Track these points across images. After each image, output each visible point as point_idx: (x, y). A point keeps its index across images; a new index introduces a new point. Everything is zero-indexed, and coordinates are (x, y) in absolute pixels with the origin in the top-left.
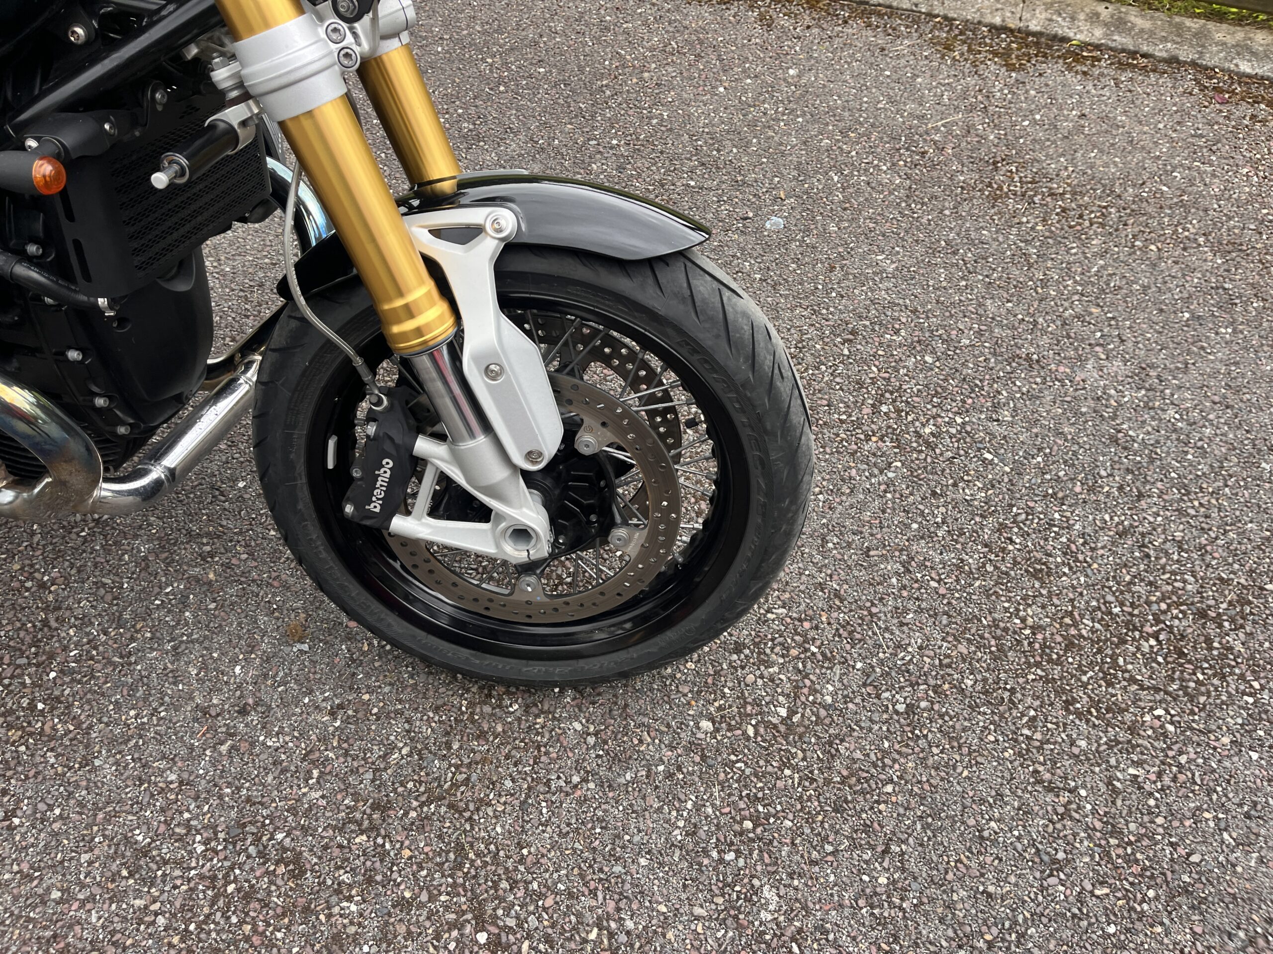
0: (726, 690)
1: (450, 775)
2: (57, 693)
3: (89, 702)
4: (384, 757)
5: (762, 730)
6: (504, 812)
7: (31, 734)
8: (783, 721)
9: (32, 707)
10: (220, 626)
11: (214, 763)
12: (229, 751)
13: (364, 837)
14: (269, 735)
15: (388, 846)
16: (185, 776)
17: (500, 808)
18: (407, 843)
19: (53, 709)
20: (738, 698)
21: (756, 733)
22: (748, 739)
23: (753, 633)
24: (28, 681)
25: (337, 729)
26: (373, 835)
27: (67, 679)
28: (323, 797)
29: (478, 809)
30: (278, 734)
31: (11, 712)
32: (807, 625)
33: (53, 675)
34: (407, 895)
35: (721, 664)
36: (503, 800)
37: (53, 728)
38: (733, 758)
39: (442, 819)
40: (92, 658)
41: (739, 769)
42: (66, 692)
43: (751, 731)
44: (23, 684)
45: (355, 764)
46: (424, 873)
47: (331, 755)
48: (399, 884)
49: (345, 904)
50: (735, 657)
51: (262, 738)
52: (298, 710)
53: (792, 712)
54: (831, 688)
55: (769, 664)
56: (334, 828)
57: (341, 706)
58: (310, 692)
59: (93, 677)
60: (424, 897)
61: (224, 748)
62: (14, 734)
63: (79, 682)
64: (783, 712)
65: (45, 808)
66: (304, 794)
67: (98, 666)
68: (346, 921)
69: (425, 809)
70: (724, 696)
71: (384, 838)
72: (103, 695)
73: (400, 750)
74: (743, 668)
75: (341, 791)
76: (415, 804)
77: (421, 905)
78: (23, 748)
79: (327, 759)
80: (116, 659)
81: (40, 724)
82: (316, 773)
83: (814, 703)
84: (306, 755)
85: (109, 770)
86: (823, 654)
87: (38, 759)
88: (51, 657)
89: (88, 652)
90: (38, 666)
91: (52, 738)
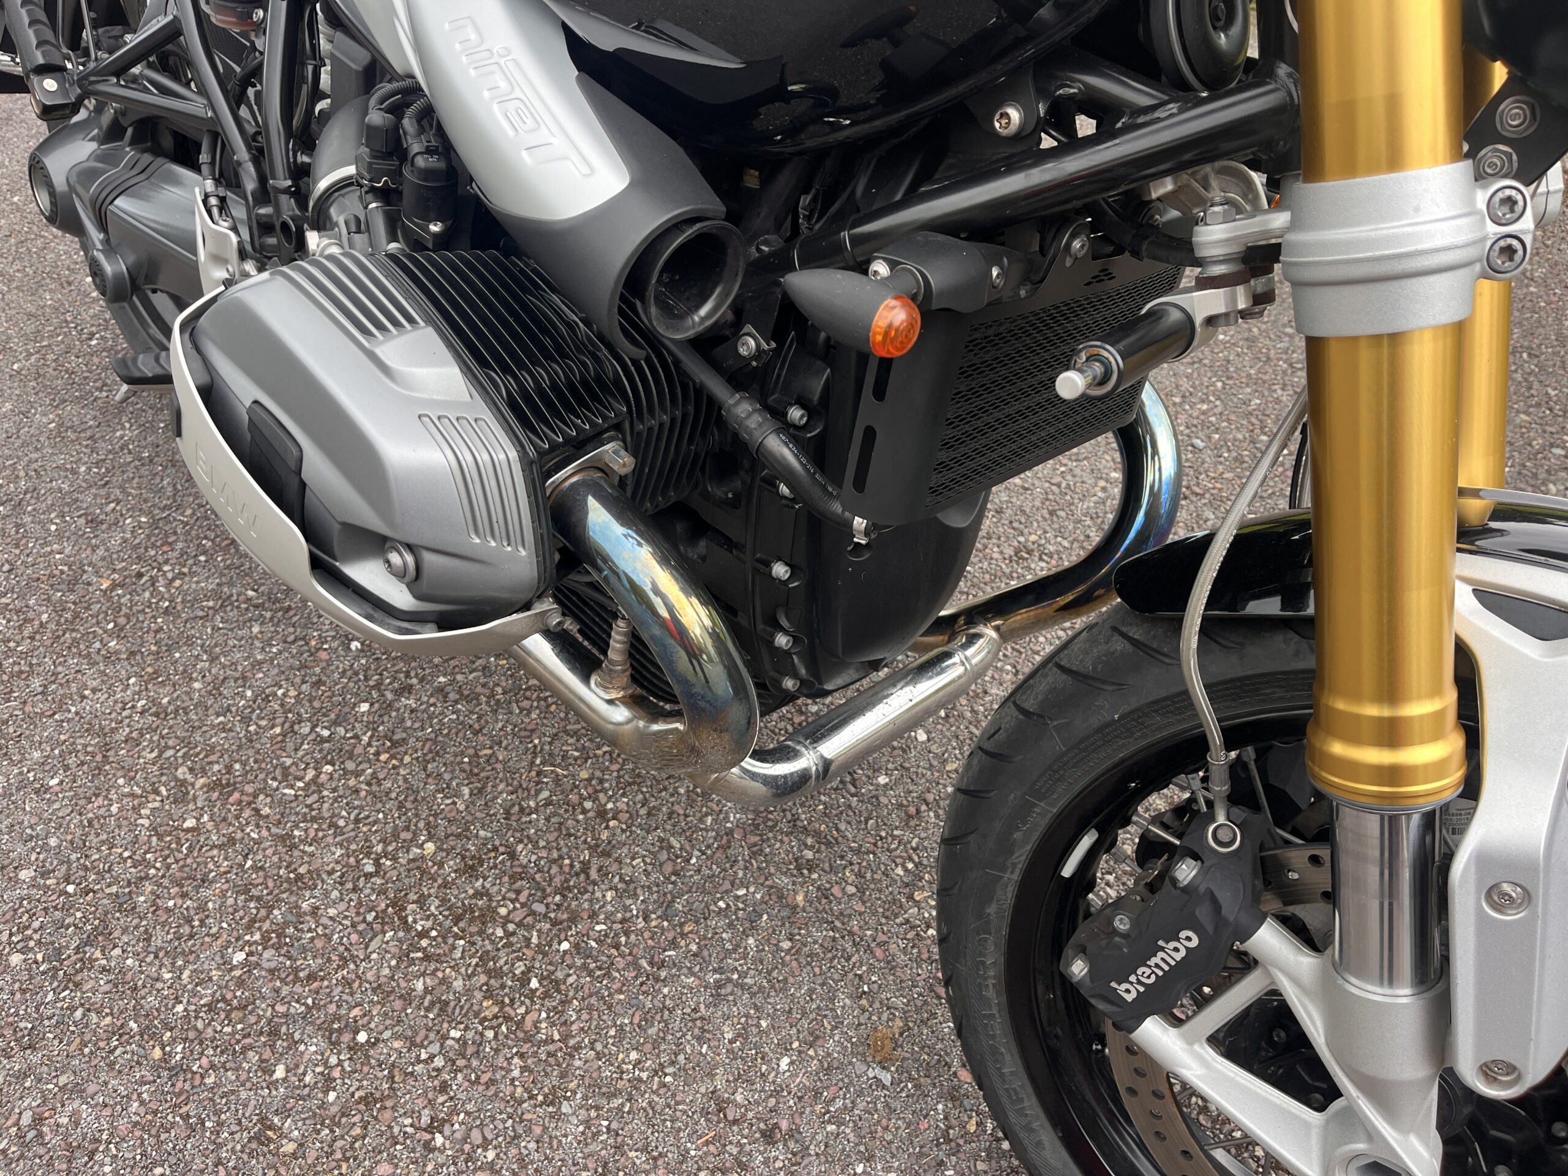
2: (560, 975)
3: (590, 1008)
7: (508, 1019)
9: (524, 980)
10: (786, 980)
19: (546, 995)
24: (535, 940)
27: (579, 962)
31: (497, 973)
33: (565, 946)
37: (536, 1024)
40: (617, 946)
42: (571, 980)
44: (528, 940)
59: (608, 975)
62: (490, 1009)
63: (590, 973)
67: (620, 963)
72: (610, 1008)
78: (490, 1034)
80: (644, 963)
81: (522, 1010)
87: (501, 1061)
88: (574, 919)
89: (616, 935)
90: (555, 923)
91: (528, 1039)
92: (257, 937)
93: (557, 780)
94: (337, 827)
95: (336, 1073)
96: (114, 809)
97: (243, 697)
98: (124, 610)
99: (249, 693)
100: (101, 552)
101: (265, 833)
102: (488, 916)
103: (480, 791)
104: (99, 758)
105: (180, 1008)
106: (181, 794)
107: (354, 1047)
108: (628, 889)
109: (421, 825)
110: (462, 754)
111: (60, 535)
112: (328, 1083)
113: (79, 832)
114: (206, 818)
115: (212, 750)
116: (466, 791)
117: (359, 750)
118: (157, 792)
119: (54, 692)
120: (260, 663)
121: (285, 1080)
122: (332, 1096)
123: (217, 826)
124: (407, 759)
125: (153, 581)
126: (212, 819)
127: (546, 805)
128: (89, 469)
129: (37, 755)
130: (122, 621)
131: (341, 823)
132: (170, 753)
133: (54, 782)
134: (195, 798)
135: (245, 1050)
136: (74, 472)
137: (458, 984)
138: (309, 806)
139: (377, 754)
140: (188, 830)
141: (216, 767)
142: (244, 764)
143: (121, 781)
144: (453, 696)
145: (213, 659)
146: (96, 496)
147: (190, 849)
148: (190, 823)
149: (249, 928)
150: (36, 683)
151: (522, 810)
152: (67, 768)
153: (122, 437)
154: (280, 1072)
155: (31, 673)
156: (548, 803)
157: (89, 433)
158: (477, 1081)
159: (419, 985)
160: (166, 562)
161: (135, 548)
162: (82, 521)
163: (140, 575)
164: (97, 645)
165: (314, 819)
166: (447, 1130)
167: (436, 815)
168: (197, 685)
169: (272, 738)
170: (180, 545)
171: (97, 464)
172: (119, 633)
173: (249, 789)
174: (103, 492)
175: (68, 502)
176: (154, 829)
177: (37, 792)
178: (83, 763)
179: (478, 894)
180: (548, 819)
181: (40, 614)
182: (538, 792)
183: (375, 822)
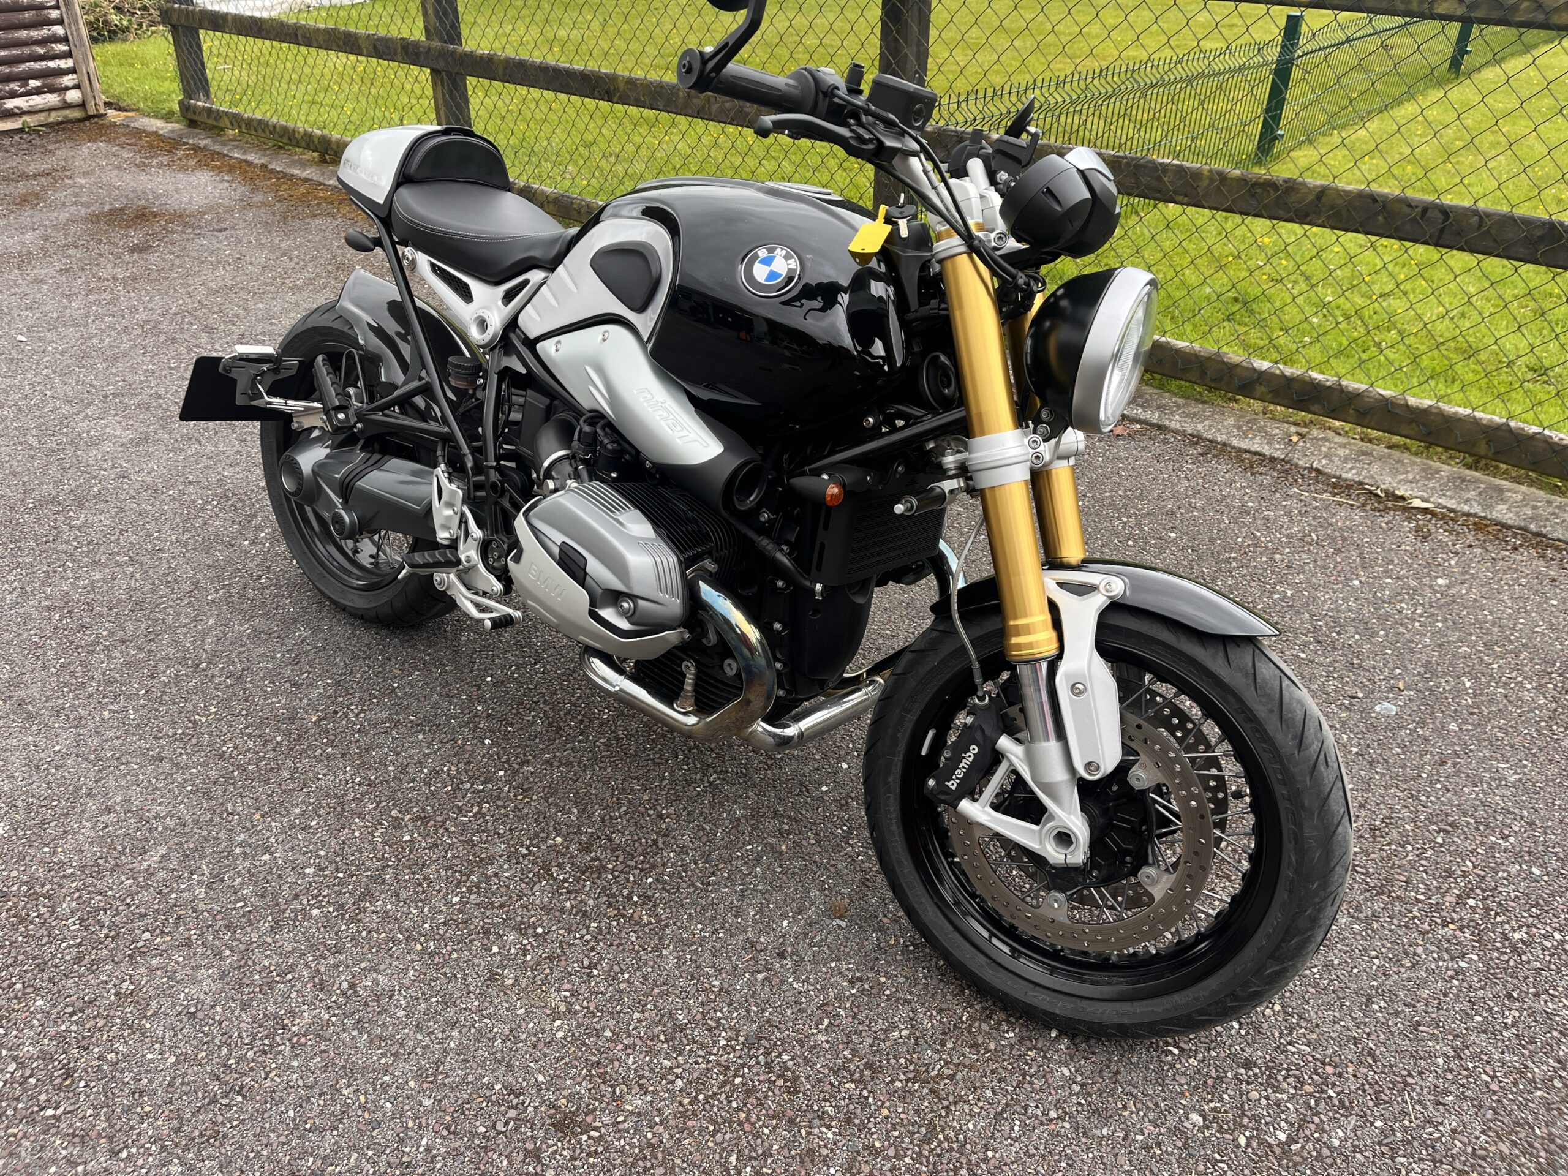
0: (1225, 1096)
1: (938, 1067)
2: (650, 893)
3: (670, 907)
4: (886, 1031)
5: (1255, 1144)
6: (979, 1114)
7: (623, 916)
8: (1280, 1144)
9: (629, 897)
11: (750, 984)
12: (763, 981)
13: (853, 1086)
14: (796, 980)
15: (870, 1100)
16: (726, 985)
17: (976, 1110)
18: (887, 1104)
19: (643, 903)
20: (1236, 1107)
21: (1248, 1145)
22: (1238, 1146)
23: (1268, 1057)
24: (632, 878)
25: (852, 995)
26: (861, 1087)
27: (660, 887)
28: (827, 1042)
29: (956, 1103)
30: (804, 982)
31: (613, 896)
32: (1329, 1069)
33: (650, 880)
34: (878, 1144)
35: (1225, 1072)
36: (981, 1104)
37: (640, 917)
38: (1217, 1156)
39: (923, 1098)
40: (681, 878)
41: (1222, 1169)
42: (657, 895)
43: (1242, 1141)
44: (628, 880)
45: (860, 1028)
46: (896, 1133)
47: (842, 1013)
48: (872, 1134)
49: (824, 1129)
50: (1242, 1071)
51: (790, 980)
52: (825, 969)
53: (1291, 1140)
54: (1341, 1134)
55: (1277, 1090)
56: (830, 1069)
57: (860, 979)
58: (838, 959)
59: (678, 891)
60: (891, 1152)
61: (760, 977)
62: (611, 912)
63: (667, 891)
64: (1283, 1137)
65: (618, 970)
66: (813, 1034)
67: (684, 885)
68: (821, 1143)
69: (910, 1084)
70: (1221, 1100)
71: (869, 1092)
72: (682, 906)
73: (901, 1030)
74: (1249, 1083)
75: (843, 1043)
76: (902, 1077)
77: (887, 1158)
78: (615, 923)
79: (838, 1014)
80: (698, 884)
81: (631, 911)
82: (826, 1022)
83: (1318, 1140)
84: (822, 1005)
85: (671, 961)
86: (1341, 1102)
87: (623, 935)
88: (653, 867)
89: (680, 873)
90: (642, 870)
91: (637, 923)
92: (464, 889)
93: (629, 801)
94: (499, 834)
95: (529, 947)
96: (357, 834)
97: (422, 772)
98: (331, 732)
99: (426, 770)
100: (305, 701)
101: (455, 840)
102: (602, 869)
103: (584, 810)
104: (339, 809)
105: (426, 926)
106: (397, 824)
107: (536, 935)
108: (683, 850)
109: (551, 829)
110: (569, 792)
111: (275, 693)
112: (525, 952)
113: (337, 848)
114: (416, 835)
115: (410, 801)
116: (575, 810)
117: (502, 795)
118: (382, 824)
119: (299, 778)
120: (428, 754)
121: (499, 953)
122: (529, 958)
123: (424, 838)
124: (535, 797)
125: (346, 715)
126: (419, 835)
127: (625, 814)
128: (283, 655)
129: (297, 811)
130: (332, 737)
131: (502, 831)
132: (384, 804)
133: (313, 823)
134: (406, 826)
135: (471, 941)
136: (274, 658)
137: (591, 902)
138: (479, 825)
139: (515, 796)
140: (406, 842)
141: (415, 810)
142: (432, 807)
143: (357, 820)
144: (556, 764)
145: (397, 754)
146: (292, 670)
147: (411, 851)
148: (407, 838)
149: (458, 885)
150: (285, 774)
151: (611, 818)
152: (319, 816)
153: (300, 636)
154: (495, 949)
155: (279, 769)
156: (626, 813)
157: (276, 635)
158: (612, 945)
159: (568, 904)
160: (352, 704)
161: (330, 697)
162: (288, 684)
163: (336, 713)
164: (319, 751)
165: (483, 831)
166: (599, 967)
167: (559, 824)
168: (391, 768)
169: (446, 793)
170: (357, 694)
171: (289, 651)
172: (331, 743)
173: (439, 819)
174: (296, 668)
175: (274, 675)
176: (385, 843)
177: (304, 829)
178: (329, 813)
179: (592, 860)
180: (628, 821)
181: (275, 737)
182: (619, 808)
183: (523, 830)
